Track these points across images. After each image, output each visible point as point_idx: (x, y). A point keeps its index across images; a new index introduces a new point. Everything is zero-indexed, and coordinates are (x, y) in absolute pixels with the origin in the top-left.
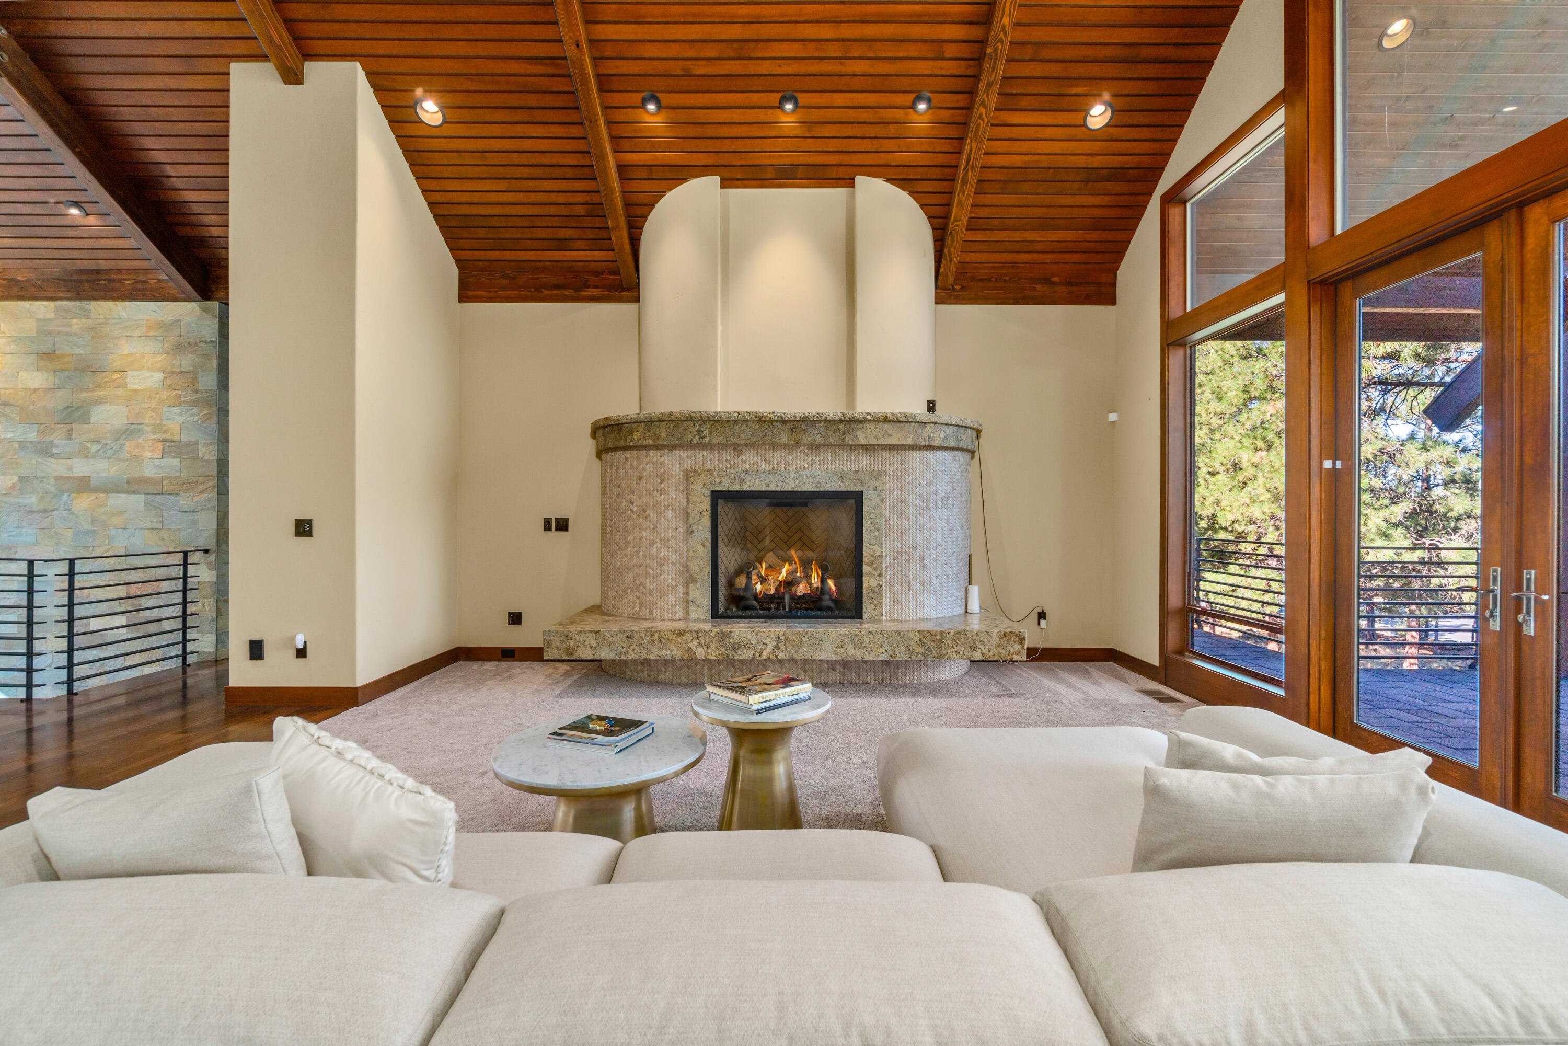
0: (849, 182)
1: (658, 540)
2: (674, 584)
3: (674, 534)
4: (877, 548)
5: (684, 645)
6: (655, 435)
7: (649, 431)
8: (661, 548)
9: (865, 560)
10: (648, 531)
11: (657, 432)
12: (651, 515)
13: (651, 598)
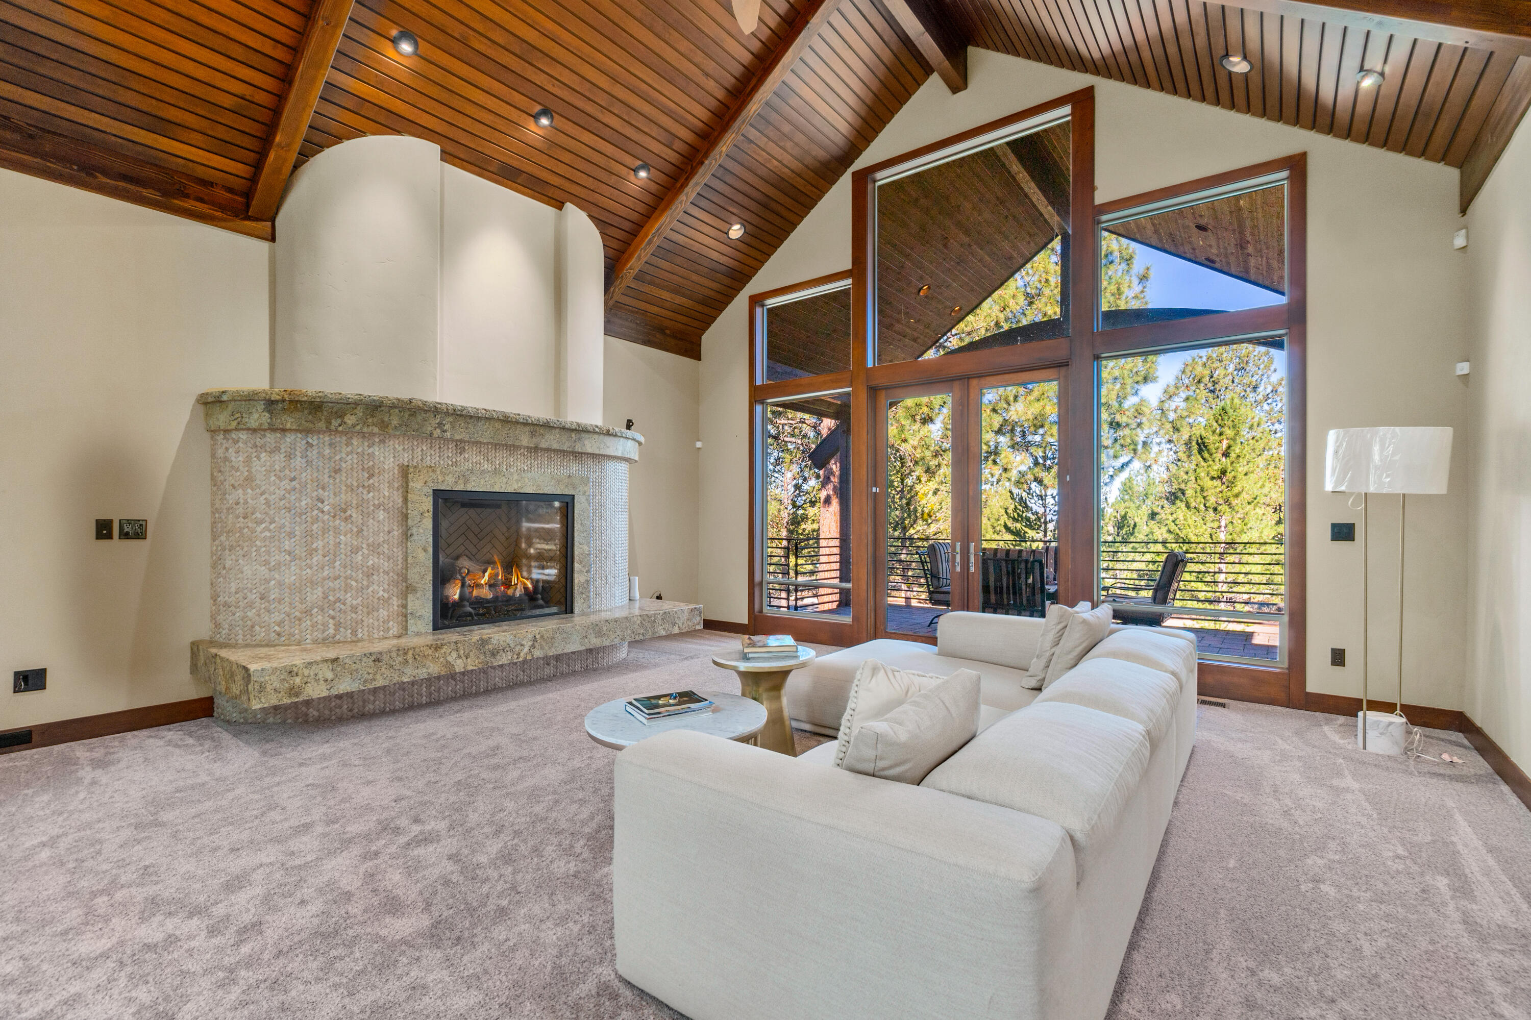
0: (560, 205)
1: (364, 546)
2: (386, 595)
3: (386, 538)
4: (585, 547)
5: (442, 659)
6: (383, 422)
7: (372, 416)
8: (368, 555)
9: (576, 558)
10: (349, 535)
11: (386, 419)
12: (354, 515)
13: (353, 615)
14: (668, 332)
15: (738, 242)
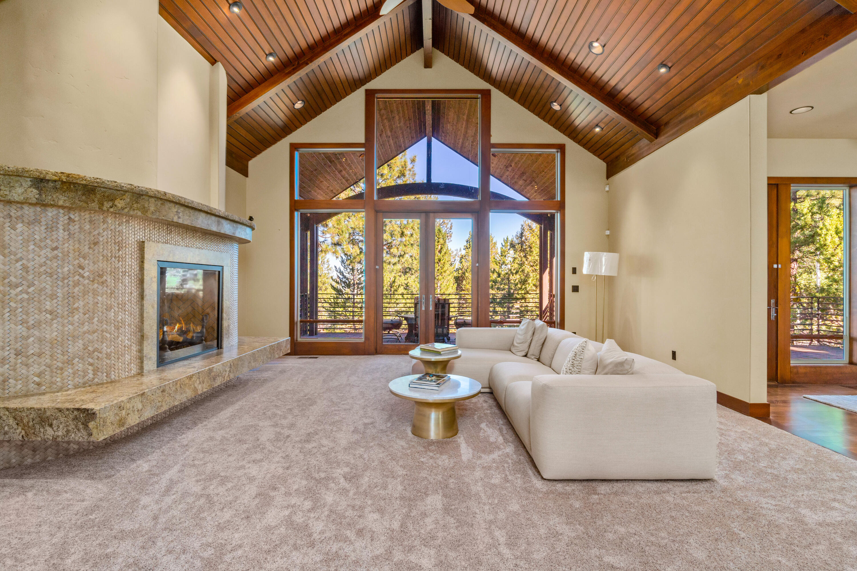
0: (213, 62)
2: (129, 343)
5: (192, 386)
6: (144, 208)
7: (137, 202)
11: (146, 206)
12: (109, 280)
14: (234, 155)
15: (297, 111)
